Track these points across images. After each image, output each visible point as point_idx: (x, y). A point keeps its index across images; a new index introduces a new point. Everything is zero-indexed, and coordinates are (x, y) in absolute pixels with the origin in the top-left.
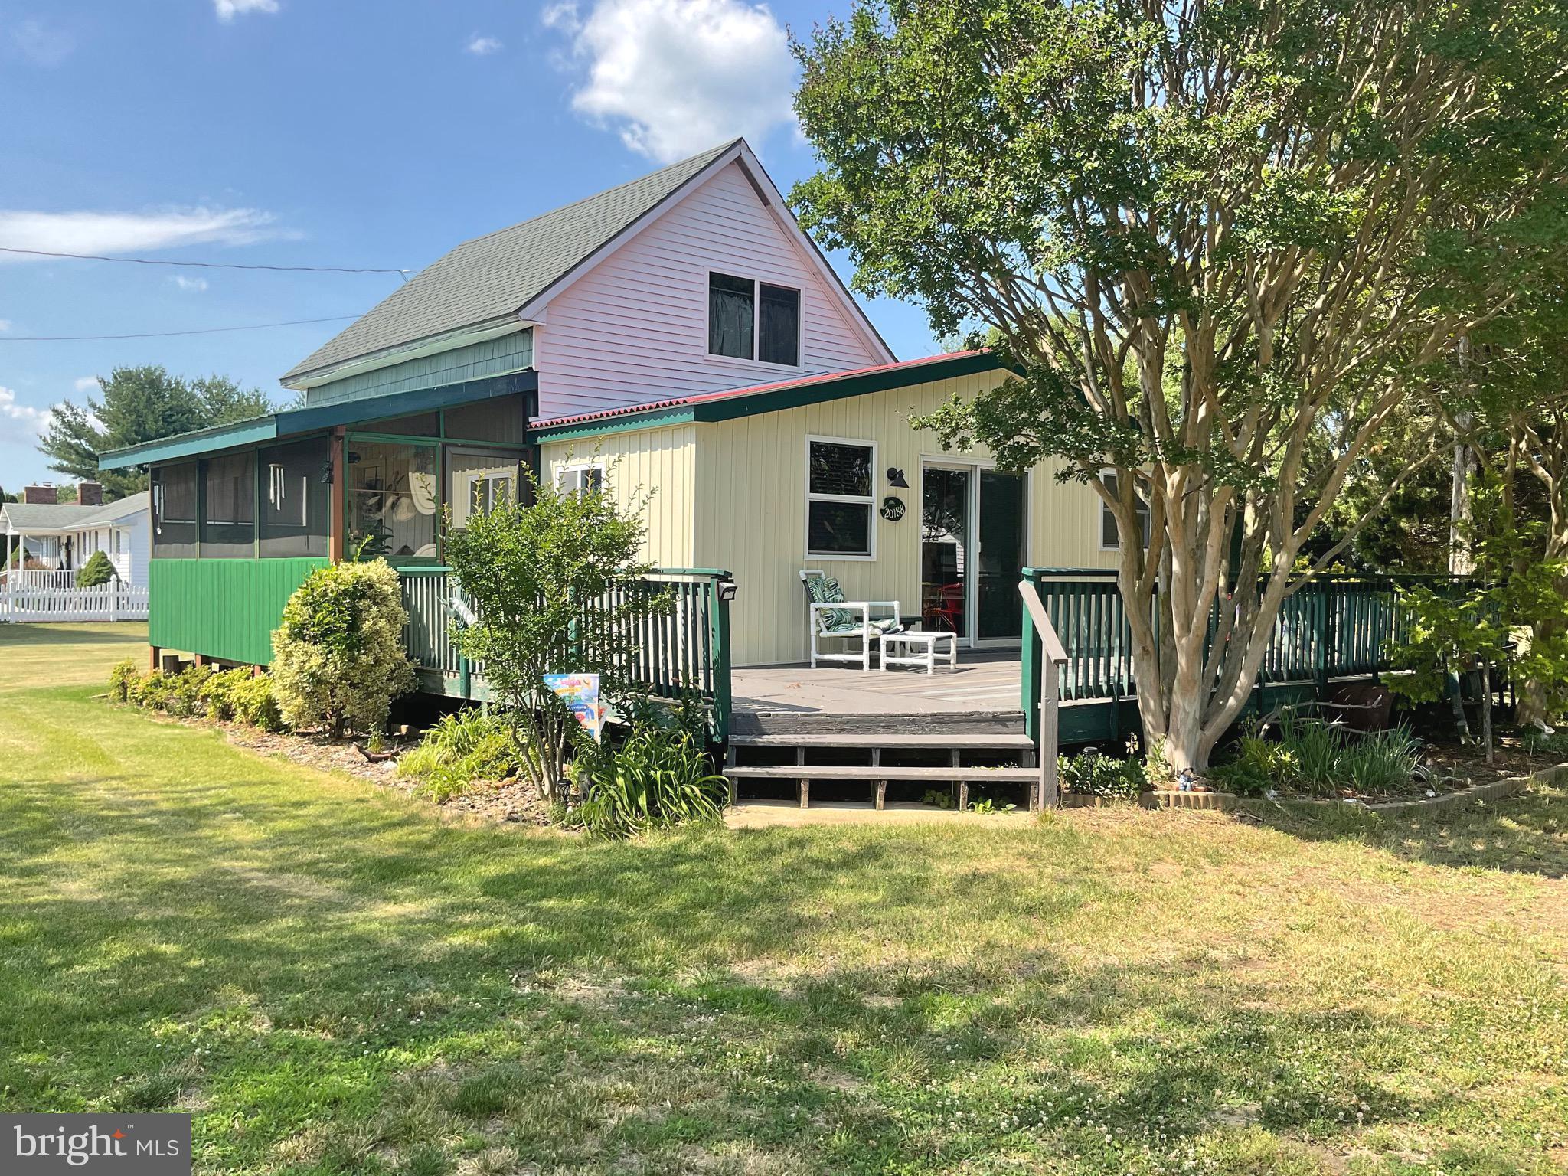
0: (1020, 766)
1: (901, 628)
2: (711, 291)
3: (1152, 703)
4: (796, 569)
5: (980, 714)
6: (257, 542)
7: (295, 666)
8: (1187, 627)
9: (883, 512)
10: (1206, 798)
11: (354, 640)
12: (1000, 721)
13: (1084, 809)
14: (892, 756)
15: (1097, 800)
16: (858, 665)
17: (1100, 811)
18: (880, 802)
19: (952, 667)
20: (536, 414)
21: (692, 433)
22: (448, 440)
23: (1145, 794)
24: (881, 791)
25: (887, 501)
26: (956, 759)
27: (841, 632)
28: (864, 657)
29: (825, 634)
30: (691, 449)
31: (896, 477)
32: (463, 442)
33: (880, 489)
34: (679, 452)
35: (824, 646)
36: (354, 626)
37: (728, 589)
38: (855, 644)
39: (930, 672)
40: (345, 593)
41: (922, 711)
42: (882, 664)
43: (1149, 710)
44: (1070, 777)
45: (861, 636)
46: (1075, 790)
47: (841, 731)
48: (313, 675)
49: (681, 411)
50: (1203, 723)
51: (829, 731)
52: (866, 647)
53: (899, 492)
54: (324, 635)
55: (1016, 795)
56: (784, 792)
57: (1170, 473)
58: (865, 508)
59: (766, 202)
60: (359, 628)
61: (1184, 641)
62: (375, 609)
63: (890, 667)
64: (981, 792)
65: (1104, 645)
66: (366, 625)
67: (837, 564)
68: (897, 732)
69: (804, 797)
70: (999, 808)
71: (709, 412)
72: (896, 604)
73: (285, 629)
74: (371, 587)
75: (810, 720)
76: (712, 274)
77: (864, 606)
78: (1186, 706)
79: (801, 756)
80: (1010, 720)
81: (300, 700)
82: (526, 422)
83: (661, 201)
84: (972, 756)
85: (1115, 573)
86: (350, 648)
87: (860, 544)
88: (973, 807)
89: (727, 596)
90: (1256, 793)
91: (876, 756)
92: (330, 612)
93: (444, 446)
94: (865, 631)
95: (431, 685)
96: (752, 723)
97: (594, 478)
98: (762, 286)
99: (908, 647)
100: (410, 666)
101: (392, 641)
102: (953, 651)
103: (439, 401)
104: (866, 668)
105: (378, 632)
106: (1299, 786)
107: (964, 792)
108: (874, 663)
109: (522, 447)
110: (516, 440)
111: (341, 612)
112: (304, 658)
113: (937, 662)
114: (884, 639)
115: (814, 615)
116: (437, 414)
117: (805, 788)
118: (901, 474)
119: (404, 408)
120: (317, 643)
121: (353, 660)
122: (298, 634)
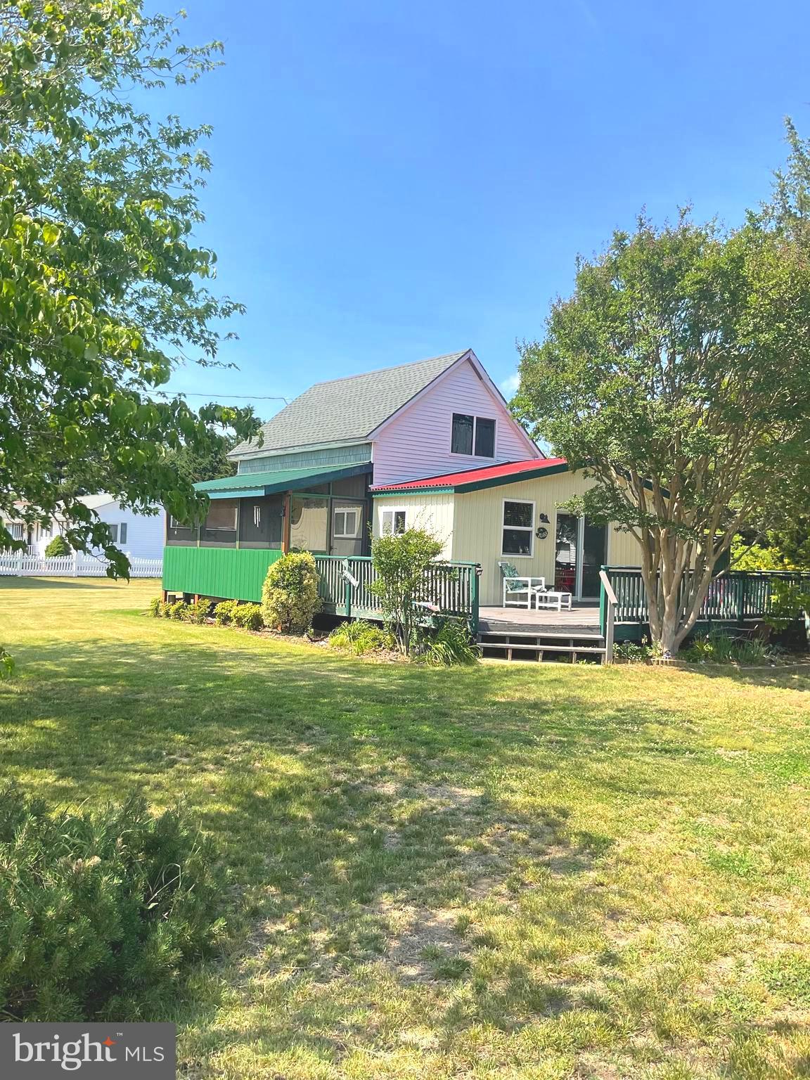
0: (598, 647)
1: (545, 590)
2: (453, 423)
3: (655, 624)
4: (497, 561)
5: (582, 626)
7: (275, 599)
8: (668, 592)
9: (537, 535)
10: (674, 662)
11: (300, 587)
12: (590, 629)
13: (623, 664)
14: (545, 641)
15: (629, 661)
16: (525, 607)
17: (630, 665)
18: (540, 659)
19: (569, 609)
20: (372, 484)
21: (452, 499)
22: (333, 496)
23: (647, 660)
24: (541, 654)
25: (539, 529)
26: (572, 643)
27: (518, 591)
28: (529, 603)
29: (510, 592)
30: (451, 506)
31: (544, 518)
32: (340, 497)
33: (536, 524)
34: (445, 507)
35: (509, 597)
36: (301, 582)
37: (479, 571)
38: (524, 597)
39: (559, 610)
40: (296, 567)
41: (556, 624)
42: (537, 607)
43: (653, 627)
44: (618, 652)
45: (527, 593)
46: (620, 657)
47: (523, 631)
48: (282, 603)
49: (448, 488)
50: (676, 633)
51: (519, 631)
52: (529, 598)
53: (545, 525)
54: (287, 586)
55: (596, 658)
56: (501, 654)
58: (529, 533)
59: (481, 378)
61: (668, 598)
62: (308, 575)
63: (540, 608)
64: (581, 656)
66: (305, 582)
67: (515, 559)
68: (547, 632)
69: (510, 656)
70: (589, 663)
72: (543, 579)
73: (268, 581)
75: (511, 626)
76: (453, 414)
77: (529, 579)
78: (669, 626)
79: (508, 640)
80: (594, 629)
81: (275, 615)
82: (367, 488)
84: (578, 642)
85: (640, 569)
86: (300, 591)
87: (526, 550)
88: (578, 662)
89: (479, 573)
90: (695, 661)
91: (539, 641)
92: (290, 576)
93: (331, 499)
94: (529, 591)
95: (329, 610)
96: (485, 625)
97: (401, 516)
98: (477, 419)
99: (549, 599)
100: (320, 601)
101: (314, 588)
102: (570, 602)
104: (529, 608)
105: (309, 585)
106: (715, 660)
107: (575, 656)
108: (533, 606)
109: (364, 498)
110: (362, 496)
111: (295, 575)
112: (278, 596)
113: (562, 606)
114: (538, 595)
115: (505, 583)
116: (329, 484)
117: (510, 652)
118: (546, 516)
119: (316, 482)
120: (284, 589)
121: (300, 597)
122: (275, 584)
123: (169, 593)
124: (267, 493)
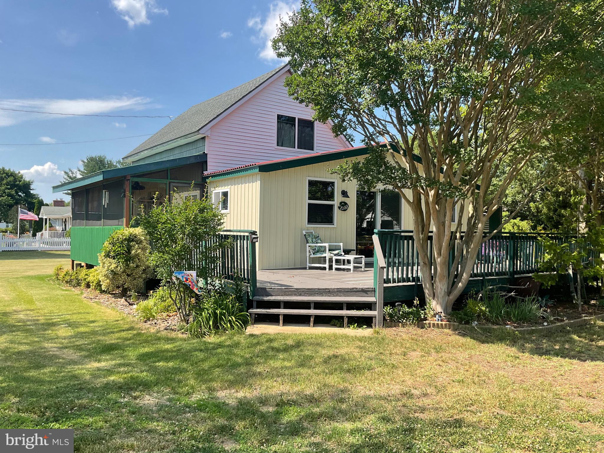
0: (371, 310)
1: (343, 254)
2: (278, 122)
3: (428, 285)
4: (302, 230)
5: (356, 288)
6: (102, 220)
7: (106, 267)
8: (440, 254)
9: (339, 208)
10: (446, 324)
11: (128, 258)
12: (365, 291)
13: (394, 328)
14: (319, 305)
15: (400, 324)
16: (324, 268)
17: (401, 329)
18: (312, 324)
19: (363, 269)
20: (207, 170)
21: (259, 177)
22: (171, 181)
23: (420, 322)
24: (312, 319)
25: (341, 203)
26: (345, 307)
27: (318, 255)
28: (327, 266)
29: (312, 256)
30: (259, 182)
31: (344, 194)
32: (178, 181)
33: (338, 199)
34: (254, 184)
35: (313, 261)
36: (129, 251)
37: (254, 238)
38: (323, 260)
39: (352, 271)
40: (125, 239)
41: (333, 287)
42: (333, 268)
43: (427, 288)
44: (390, 315)
45: (325, 257)
46: (391, 320)
47: (300, 295)
48: (112, 271)
49: (254, 168)
50: (449, 293)
51: (295, 295)
52: (327, 261)
53: (346, 200)
54: (117, 256)
55: (367, 322)
56: (273, 319)
57: (430, 191)
58: (332, 206)
60: (131, 253)
61: (439, 260)
62: (137, 246)
63: (337, 269)
64: (353, 320)
65: (410, 261)
66: (133, 252)
67: (319, 228)
68: (323, 296)
69: (281, 322)
70: (360, 327)
71: (265, 169)
72: (341, 244)
73: (103, 253)
74: (136, 237)
75: (288, 290)
76: (278, 116)
77: (327, 245)
78: (441, 286)
79: (282, 305)
80: (369, 291)
81: (108, 281)
82: (203, 173)
83: (257, 87)
84: (351, 306)
85: (412, 232)
86: (126, 261)
87: (330, 221)
88: (349, 326)
89: (254, 240)
90: (467, 323)
91: (312, 305)
92: (119, 247)
93: (170, 183)
94: (327, 255)
96: (264, 291)
97: (226, 195)
98: (299, 119)
99: (346, 261)
101: (144, 258)
102: (363, 263)
103: (168, 165)
104: (327, 270)
105: (137, 255)
106: (488, 320)
107: (346, 320)
108: (331, 268)
109: (201, 183)
110: (200, 181)
111: (123, 246)
112: (109, 265)
113: (355, 267)
114: (334, 258)
115: (308, 249)
116: (167, 170)
117: (281, 318)
118: (347, 192)
119: (153, 168)
120: (114, 259)
121: (127, 265)
122: (107, 255)
123: (75, 262)
124: (106, 177)
